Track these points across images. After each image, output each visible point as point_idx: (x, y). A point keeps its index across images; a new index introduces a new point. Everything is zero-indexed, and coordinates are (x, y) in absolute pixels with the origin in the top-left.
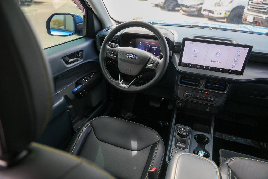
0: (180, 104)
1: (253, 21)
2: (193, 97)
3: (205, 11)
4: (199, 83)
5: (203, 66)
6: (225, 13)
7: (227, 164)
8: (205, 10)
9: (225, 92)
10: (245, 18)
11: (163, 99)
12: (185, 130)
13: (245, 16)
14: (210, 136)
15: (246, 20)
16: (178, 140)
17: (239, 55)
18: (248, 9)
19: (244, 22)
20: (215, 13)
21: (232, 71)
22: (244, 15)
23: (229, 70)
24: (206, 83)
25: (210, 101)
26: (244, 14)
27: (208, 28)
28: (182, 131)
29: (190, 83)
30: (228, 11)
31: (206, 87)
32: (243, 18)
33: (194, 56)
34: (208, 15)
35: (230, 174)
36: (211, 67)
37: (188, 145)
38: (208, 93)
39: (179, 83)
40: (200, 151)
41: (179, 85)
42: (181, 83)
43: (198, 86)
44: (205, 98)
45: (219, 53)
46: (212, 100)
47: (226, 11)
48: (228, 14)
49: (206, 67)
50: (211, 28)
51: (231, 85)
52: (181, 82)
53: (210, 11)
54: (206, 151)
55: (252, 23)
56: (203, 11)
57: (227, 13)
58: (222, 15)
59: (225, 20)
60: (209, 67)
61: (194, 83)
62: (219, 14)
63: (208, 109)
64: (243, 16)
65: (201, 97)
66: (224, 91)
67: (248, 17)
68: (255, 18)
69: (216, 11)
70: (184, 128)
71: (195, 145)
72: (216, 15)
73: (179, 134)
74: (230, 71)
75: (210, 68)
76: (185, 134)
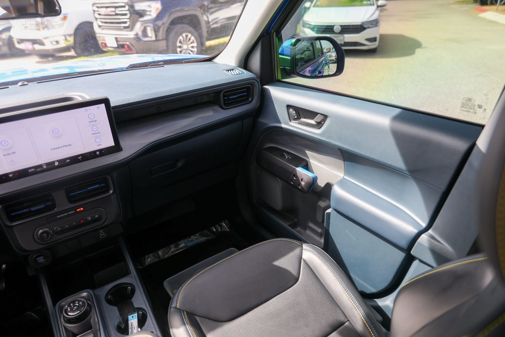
0: (41, 260)
1: (118, 44)
2: (58, 233)
3: (22, 43)
4: (53, 200)
5: (40, 166)
6: (66, 39)
7: (176, 308)
8: (21, 41)
9: (111, 192)
10: (103, 42)
11: (4, 266)
12: (79, 303)
13: (101, 38)
14: (132, 279)
15: (105, 44)
16: (75, 331)
17: (95, 121)
18: (100, 26)
19: (104, 49)
20: (45, 41)
21: (100, 151)
22: (99, 37)
23: (94, 152)
24: (67, 193)
25: (94, 220)
26: (98, 35)
27: (20, 84)
28: (72, 311)
29: (33, 209)
30: (70, 35)
31: (71, 200)
32: (100, 42)
33: (8, 154)
34: (34, 49)
35: (186, 320)
36: (57, 161)
37: (98, 328)
38: (82, 209)
39: (8, 224)
40: (130, 317)
41: (12, 227)
42: (12, 221)
43: (53, 206)
44: (82, 221)
45: (56, 131)
46: (97, 216)
47: (65, 36)
48: (71, 40)
49: (47, 164)
50: (26, 83)
51: (115, 175)
52: (12, 219)
53: (34, 42)
54: (138, 309)
55: (118, 47)
56: (19, 43)
57: (68, 38)
58: (63, 44)
59: (72, 53)
60: (54, 162)
61: (42, 206)
62: (54, 43)
63: (102, 234)
64: (98, 39)
65: (74, 224)
66: (108, 191)
67: (106, 39)
68: (119, 40)
69: (45, 38)
70: (74, 302)
71: (113, 314)
72: (49, 46)
73: (70, 321)
74: (98, 153)
75: (57, 164)
76: (83, 309)
